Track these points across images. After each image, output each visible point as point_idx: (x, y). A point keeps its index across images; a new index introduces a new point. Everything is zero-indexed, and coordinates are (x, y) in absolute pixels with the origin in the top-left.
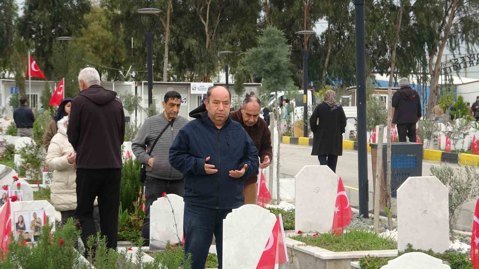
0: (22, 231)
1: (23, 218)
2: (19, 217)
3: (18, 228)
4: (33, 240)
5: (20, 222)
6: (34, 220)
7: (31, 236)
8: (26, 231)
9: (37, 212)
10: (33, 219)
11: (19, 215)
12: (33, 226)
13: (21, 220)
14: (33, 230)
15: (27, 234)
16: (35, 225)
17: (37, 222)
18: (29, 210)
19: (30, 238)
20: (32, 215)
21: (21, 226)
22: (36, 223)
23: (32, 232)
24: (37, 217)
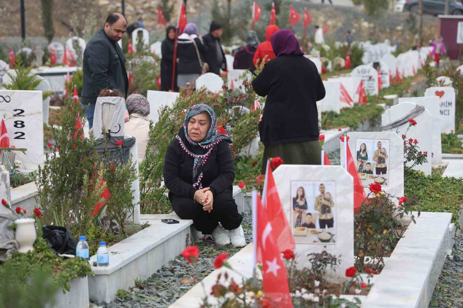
0: (301, 210)
1: (303, 191)
2: (298, 190)
3: (296, 206)
4: (317, 225)
5: (299, 197)
6: (321, 196)
7: (315, 220)
8: (308, 211)
9: (325, 184)
10: (318, 193)
11: (298, 186)
12: (318, 203)
13: (300, 194)
14: (319, 211)
15: (309, 216)
16: (322, 204)
17: (325, 199)
18: (313, 179)
19: (314, 223)
20: (317, 187)
21: (301, 203)
22: (323, 200)
23: (317, 214)
24: (326, 191)
